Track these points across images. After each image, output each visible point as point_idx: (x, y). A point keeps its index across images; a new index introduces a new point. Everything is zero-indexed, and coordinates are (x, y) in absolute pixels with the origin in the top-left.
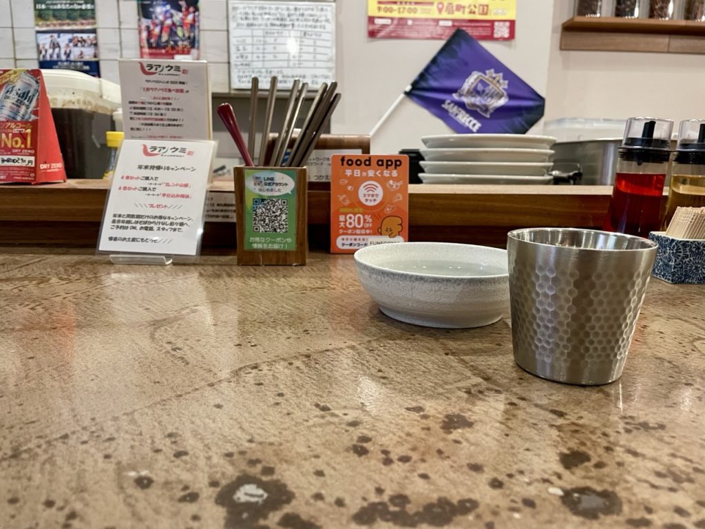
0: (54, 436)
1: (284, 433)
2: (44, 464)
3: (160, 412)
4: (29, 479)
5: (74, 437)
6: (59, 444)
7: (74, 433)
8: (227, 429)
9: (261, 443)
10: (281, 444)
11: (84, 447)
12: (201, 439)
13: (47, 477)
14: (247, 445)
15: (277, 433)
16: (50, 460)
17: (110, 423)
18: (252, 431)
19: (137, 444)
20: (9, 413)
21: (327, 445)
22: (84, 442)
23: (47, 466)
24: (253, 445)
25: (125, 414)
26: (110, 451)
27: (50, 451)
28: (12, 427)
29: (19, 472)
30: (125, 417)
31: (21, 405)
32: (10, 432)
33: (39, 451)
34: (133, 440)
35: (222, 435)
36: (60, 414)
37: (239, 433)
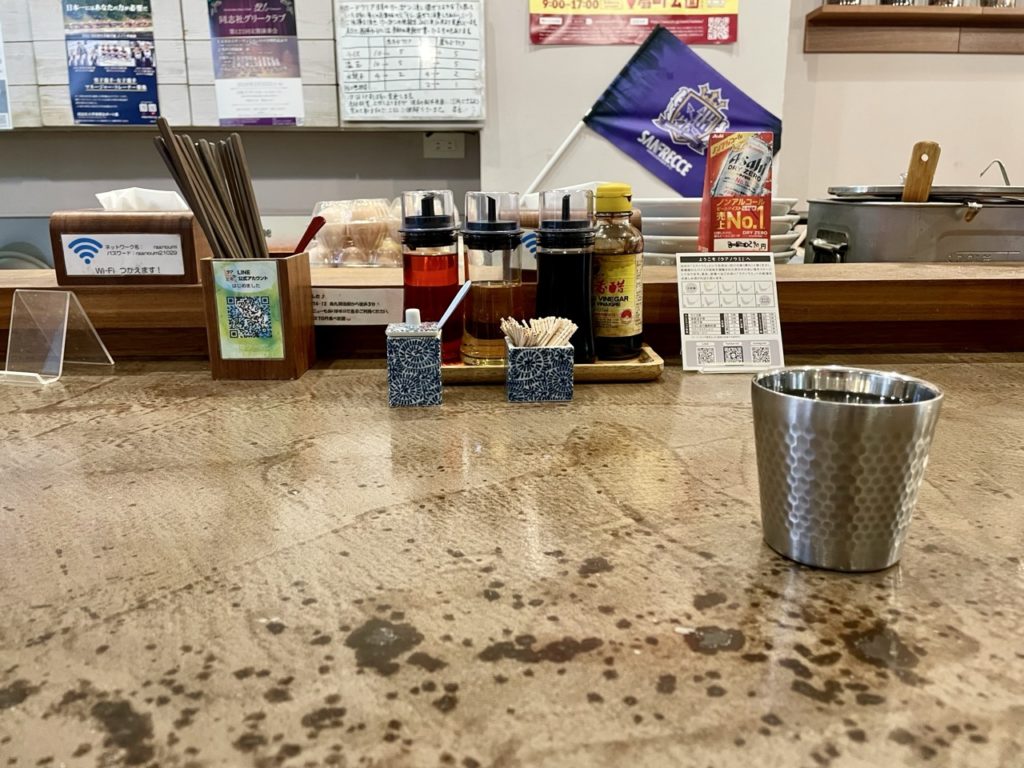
0: (178, 587)
1: (414, 580)
2: (173, 613)
3: (284, 561)
4: (162, 627)
5: (199, 587)
6: (184, 594)
7: (197, 583)
8: (354, 577)
9: (390, 590)
10: (410, 591)
11: (210, 596)
12: (329, 587)
13: (178, 626)
14: (376, 592)
15: (406, 580)
16: (179, 609)
17: (233, 573)
18: (380, 578)
19: (264, 592)
20: (124, 565)
21: (457, 590)
22: (209, 592)
23: (178, 616)
24: (382, 592)
25: (247, 563)
26: (237, 600)
27: (177, 601)
28: (131, 579)
29: (150, 621)
30: (247, 566)
31: (135, 556)
32: (131, 584)
33: (166, 601)
34: (261, 589)
35: (350, 582)
36: (179, 565)
37: (368, 581)
